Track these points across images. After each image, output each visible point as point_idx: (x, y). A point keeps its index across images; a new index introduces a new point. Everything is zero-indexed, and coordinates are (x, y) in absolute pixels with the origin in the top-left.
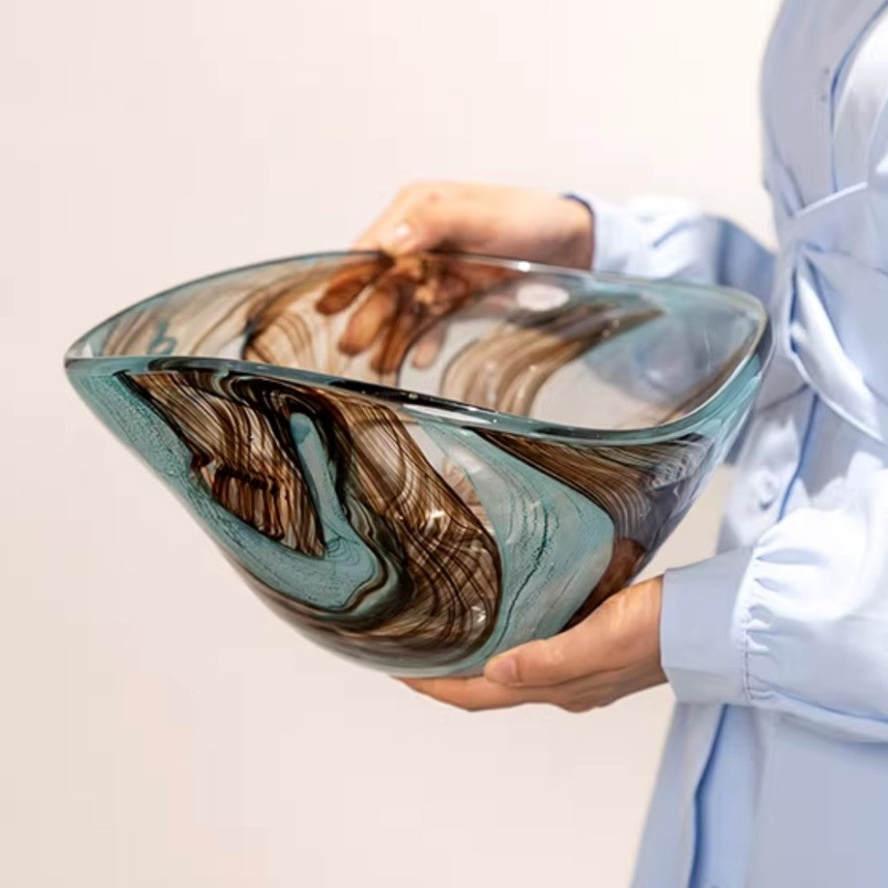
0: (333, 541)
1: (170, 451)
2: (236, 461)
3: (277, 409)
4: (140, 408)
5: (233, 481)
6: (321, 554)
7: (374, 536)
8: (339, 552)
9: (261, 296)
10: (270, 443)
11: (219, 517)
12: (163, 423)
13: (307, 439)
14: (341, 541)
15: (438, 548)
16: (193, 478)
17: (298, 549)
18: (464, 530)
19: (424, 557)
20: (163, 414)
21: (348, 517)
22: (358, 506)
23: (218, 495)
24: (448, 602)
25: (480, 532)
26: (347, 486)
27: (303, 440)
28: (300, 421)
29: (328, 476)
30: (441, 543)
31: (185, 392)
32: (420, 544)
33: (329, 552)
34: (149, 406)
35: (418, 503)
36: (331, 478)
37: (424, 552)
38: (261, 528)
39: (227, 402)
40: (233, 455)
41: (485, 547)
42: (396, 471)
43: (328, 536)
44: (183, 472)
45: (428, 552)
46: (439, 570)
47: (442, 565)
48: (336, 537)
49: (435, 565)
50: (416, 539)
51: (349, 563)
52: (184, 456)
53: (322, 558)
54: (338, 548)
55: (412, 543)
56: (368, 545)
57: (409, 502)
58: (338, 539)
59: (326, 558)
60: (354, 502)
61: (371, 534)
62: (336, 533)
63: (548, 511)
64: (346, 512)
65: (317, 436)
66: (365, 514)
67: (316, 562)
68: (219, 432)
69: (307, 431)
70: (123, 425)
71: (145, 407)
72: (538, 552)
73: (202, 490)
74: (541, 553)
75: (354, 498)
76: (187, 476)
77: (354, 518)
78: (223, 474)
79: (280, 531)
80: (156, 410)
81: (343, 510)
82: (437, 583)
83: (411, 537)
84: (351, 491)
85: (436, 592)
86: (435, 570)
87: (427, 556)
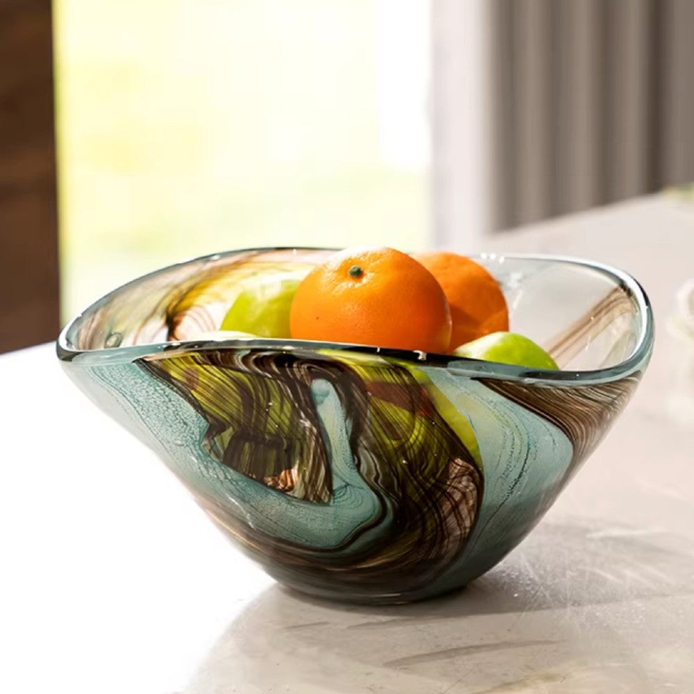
0: (341, 488)
1: (185, 423)
2: (252, 425)
3: (299, 377)
4: (157, 388)
5: (247, 445)
6: (326, 500)
7: (379, 481)
8: (346, 497)
9: (176, 292)
10: (289, 405)
11: (226, 478)
12: (181, 399)
13: (326, 400)
14: (348, 487)
15: (434, 485)
16: (205, 445)
17: (305, 499)
18: (459, 467)
19: (420, 494)
20: (183, 392)
21: (358, 466)
22: (368, 456)
23: (230, 458)
24: (433, 531)
25: (472, 468)
26: (361, 438)
27: (322, 402)
28: (320, 386)
29: (344, 430)
30: (437, 481)
31: (208, 371)
32: (419, 483)
33: (334, 499)
34: (168, 386)
35: (423, 448)
36: (347, 433)
37: (421, 490)
38: (270, 483)
39: (249, 376)
40: (250, 420)
41: (474, 481)
42: (407, 421)
43: (337, 484)
44: (195, 441)
45: (424, 490)
46: (430, 505)
47: (434, 499)
48: (344, 484)
49: (428, 501)
50: (416, 478)
51: (353, 506)
52: (199, 427)
53: (327, 505)
54: (344, 494)
55: (411, 482)
56: (372, 488)
57: (415, 447)
58: (346, 486)
59: (331, 503)
60: (366, 452)
61: (376, 479)
62: (344, 481)
63: (530, 446)
64: (356, 462)
65: (337, 397)
66: (374, 461)
67: (321, 509)
68: (237, 401)
69: (327, 394)
70: (136, 405)
71: (163, 387)
72: (514, 483)
73: (212, 455)
74: (516, 483)
75: (366, 449)
76: (199, 445)
77: (364, 467)
78: (237, 439)
79: (289, 484)
80: (175, 389)
81: (354, 459)
82: (427, 516)
83: (412, 478)
84: (364, 442)
85: (424, 524)
86: (427, 505)
87: (423, 493)
